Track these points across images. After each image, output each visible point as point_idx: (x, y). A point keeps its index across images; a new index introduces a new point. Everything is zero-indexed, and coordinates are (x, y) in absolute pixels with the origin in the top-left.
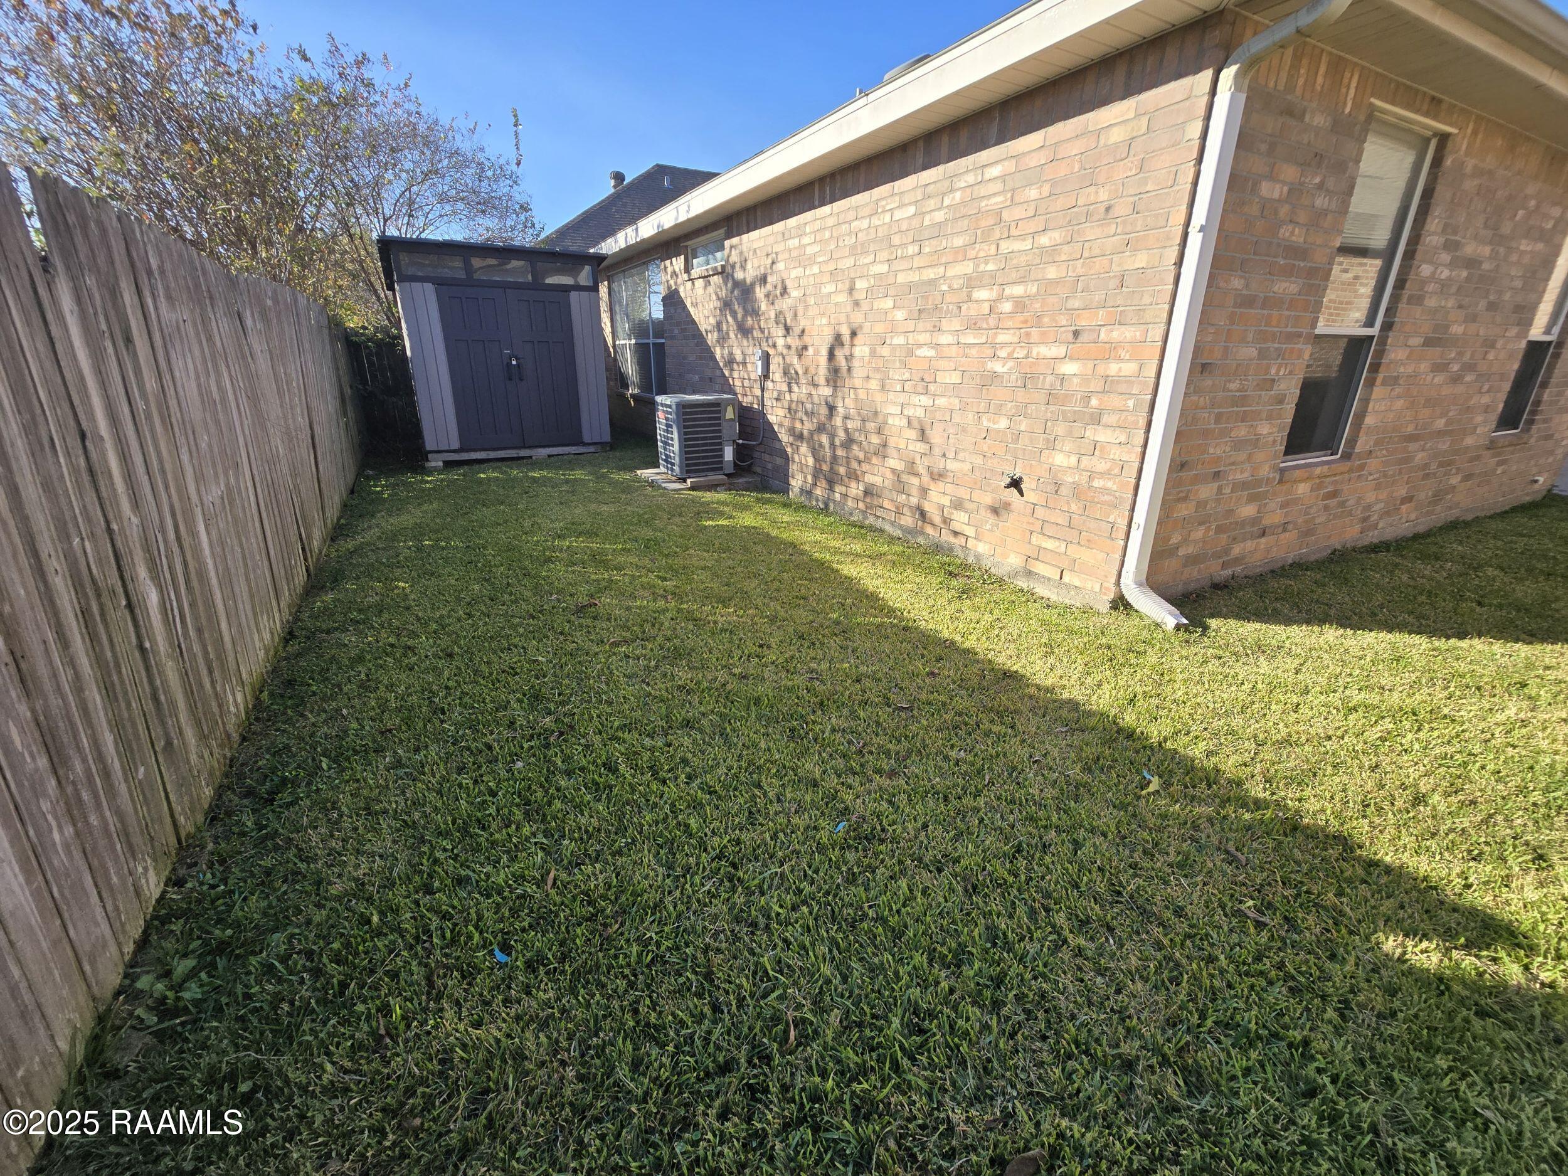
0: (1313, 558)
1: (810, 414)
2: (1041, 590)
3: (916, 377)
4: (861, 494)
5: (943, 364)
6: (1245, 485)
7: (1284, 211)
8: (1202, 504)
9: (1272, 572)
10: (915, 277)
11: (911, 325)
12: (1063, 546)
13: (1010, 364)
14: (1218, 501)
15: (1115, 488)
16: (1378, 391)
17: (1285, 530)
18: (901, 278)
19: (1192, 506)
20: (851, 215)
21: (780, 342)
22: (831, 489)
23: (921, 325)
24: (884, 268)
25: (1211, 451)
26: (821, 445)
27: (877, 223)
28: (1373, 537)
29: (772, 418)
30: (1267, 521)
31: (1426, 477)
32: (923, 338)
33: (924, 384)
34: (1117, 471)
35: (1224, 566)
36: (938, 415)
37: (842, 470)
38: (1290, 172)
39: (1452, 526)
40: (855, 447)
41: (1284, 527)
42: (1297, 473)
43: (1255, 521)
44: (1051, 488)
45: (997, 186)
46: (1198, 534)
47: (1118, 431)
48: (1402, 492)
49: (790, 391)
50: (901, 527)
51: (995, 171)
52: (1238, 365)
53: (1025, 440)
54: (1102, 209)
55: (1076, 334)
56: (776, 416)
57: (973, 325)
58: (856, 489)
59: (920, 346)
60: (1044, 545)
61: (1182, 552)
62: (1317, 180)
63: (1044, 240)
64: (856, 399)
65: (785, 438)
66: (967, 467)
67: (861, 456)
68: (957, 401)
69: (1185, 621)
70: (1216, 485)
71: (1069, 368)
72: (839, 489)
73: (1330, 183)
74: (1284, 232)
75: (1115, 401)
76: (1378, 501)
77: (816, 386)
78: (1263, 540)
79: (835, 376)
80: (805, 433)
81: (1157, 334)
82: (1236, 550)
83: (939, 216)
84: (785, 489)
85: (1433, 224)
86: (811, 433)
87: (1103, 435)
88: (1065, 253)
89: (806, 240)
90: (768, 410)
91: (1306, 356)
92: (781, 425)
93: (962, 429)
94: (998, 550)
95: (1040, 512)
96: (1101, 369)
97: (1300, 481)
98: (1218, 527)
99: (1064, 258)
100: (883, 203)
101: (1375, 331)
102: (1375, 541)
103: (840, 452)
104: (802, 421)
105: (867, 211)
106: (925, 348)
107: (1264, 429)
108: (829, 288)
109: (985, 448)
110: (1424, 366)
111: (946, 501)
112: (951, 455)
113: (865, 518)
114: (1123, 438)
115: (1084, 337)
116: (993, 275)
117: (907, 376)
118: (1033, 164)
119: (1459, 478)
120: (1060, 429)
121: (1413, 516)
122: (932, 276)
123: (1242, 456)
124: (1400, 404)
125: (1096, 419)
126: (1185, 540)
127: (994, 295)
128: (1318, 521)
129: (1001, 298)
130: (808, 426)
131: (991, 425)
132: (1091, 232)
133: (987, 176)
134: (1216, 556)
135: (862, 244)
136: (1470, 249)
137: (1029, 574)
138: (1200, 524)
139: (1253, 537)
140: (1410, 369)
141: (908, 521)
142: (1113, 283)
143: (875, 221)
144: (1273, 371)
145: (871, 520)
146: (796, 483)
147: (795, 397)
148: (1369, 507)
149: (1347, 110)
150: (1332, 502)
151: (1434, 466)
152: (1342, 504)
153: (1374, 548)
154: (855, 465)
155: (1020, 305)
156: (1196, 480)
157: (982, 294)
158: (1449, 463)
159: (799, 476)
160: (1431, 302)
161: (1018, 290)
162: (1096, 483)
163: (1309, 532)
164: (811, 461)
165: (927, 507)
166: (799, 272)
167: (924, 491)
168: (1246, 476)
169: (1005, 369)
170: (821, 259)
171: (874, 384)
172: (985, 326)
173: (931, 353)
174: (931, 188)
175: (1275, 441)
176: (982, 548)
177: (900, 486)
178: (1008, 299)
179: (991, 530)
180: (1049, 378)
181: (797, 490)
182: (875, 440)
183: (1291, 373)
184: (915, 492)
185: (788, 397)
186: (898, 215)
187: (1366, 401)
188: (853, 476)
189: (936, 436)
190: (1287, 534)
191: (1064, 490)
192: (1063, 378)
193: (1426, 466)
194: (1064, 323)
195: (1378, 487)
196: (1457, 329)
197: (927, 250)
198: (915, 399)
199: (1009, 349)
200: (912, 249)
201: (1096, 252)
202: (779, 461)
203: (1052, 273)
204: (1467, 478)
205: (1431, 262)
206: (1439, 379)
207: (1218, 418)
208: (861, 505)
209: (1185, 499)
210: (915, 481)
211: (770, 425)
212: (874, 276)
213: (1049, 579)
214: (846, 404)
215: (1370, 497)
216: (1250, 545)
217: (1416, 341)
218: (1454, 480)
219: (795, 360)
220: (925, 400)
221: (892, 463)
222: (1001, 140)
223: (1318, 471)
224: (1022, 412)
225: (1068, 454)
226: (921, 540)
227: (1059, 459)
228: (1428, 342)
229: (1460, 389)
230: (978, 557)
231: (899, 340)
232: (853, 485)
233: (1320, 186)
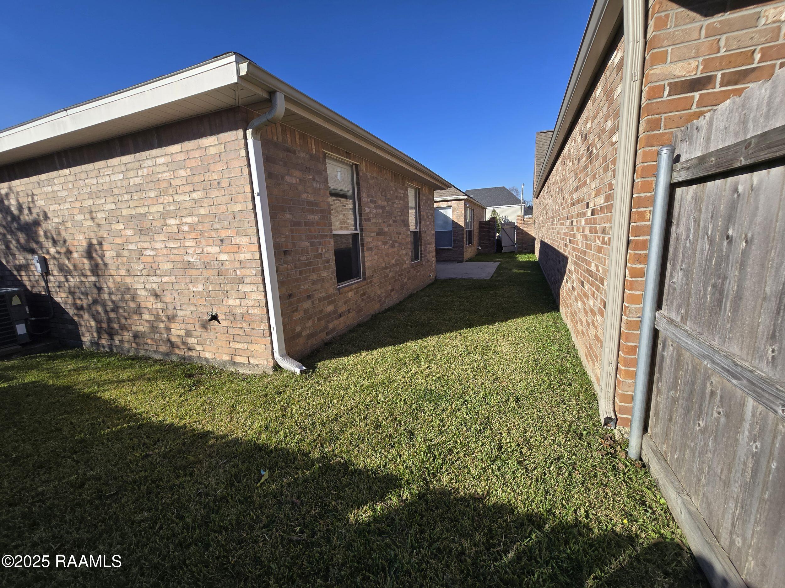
0: (365, 320)
1: (86, 294)
2: (242, 371)
3: (148, 266)
4: (131, 338)
5: (160, 259)
6: (324, 298)
7: (300, 188)
8: (306, 311)
9: (350, 330)
10: (132, 212)
11: (137, 238)
12: (246, 345)
13: (195, 257)
14: (314, 308)
15: (259, 312)
16: (366, 254)
17: (349, 313)
18: (124, 212)
19: (302, 313)
20: (84, 176)
21: (52, 250)
22: (112, 339)
23: (143, 238)
24: (113, 206)
25: (303, 287)
26: (98, 313)
27: (102, 181)
28: (385, 307)
29: (59, 300)
30: (340, 311)
31: (396, 281)
32: (146, 245)
33: (153, 270)
34: (257, 304)
35: (327, 334)
36: (166, 287)
37: (116, 326)
38: (298, 173)
39: (411, 296)
40: (121, 311)
41: (349, 311)
42: (345, 289)
43: (335, 312)
44: (232, 317)
45: (165, 168)
46: (310, 323)
47: (252, 286)
48: (389, 288)
49: (67, 281)
50: (161, 353)
51: (161, 160)
52: (302, 250)
53: (213, 294)
54: (216, 183)
55: (222, 241)
56: (60, 297)
57: (171, 237)
58: (127, 336)
59: (146, 249)
60: (237, 347)
61: (304, 334)
62: (311, 177)
63: (195, 196)
64: (114, 282)
65: (71, 311)
66: (189, 313)
67: (126, 314)
68: (174, 278)
69: (305, 368)
70: (310, 301)
71: (223, 257)
72: (116, 338)
73: (317, 178)
74: (304, 196)
75: (246, 272)
76: (382, 293)
77: (85, 276)
78: (341, 319)
79: (95, 270)
80: (85, 306)
81: (254, 239)
82: (331, 326)
83: (138, 180)
84: (80, 344)
85: (364, 194)
86: (89, 306)
87: (247, 288)
88: (206, 202)
89: (56, 188)
90: (54, 295)
91: (332, 243)
92: (66, 303)
93: (180, 293)
94: (217, 355)
95: (231, 331)
96: (237, 257)
97: (349, 292)
98: (318, 318)
99: (206, 204)
100: (103, 171)
101: (358, 232)
102: (387, 308)
103: (112, 315)
104: (80, 298)
105: (94, 174)
106: (148, 251)
107: (325, 274)
108: (80, 217)
109: (195, 302)
110: (380, 243)
111: (182, 333)
112: (179, 308)
113: (138, 352)
114: (255, 289)
115: (226, 242)
116: (175, 212)
117: (142, 266)
118: (179, 159)
119: (407, 279)
120: (227, 287)
121: (397, 296)
122: (142, 212)
123: (318, 286)
124: (376, 257)
125: (241, 280)
126: (304, 328)
127: (177, 221)
128: (362, 306)
129: (182, 224)
130: (85, 302)
131: (194, 289)
132: (215, 193)
133: (158, 163)
134: (322, 331)
135: (95, 192)
136: (380, 203)
137: (234, 363)
138: (309, 319)
139: (336, 319)
140: (375, 244)
141: (163, 349)
142: (231, 217)
143: (100, 180)
144: (320, 250)
145: (142, 353)
146: (86, 339)
147: (72, 284)
148: (379, 296)
149: (314, 152)
150: (365, 297)
151: (397, 277)
152: (369, 297)
153: (386, 311)
154: (123, 321)
155: (193, 226)
156: (299, 301)
157: (172, 222)
158: (402, 275)
159: (87, 334)
160: (374, 221)
161: (189, 220)
162: (251, 312)
163: (360, 311)
164: (93, 324)
165: (173, 339)
166: (56, 207)
167: (168, 329)
168: (323, 294)
169: (193, 260)
170: (70, 200)
171: (123, 273)
172: (178, 238)
173: (152, 253)
174: (129, 165)
175: (331, 278)
176: (208, 355)
177: (154, 329)
178: (186, 224)
179: (210, 345)
180: (216, 263)
181: (88, 343)
182: (132, 305)
183: (328, 250)
184: (163, 331)
185: (67, 285)
186: (113, 178)
187: (363, 257)
188: (123, 328)
189: (168, 299)
190: (351, 314)
191: (238, 318)
192: (222, 262)
193: (394, 277)
194: (215, 236)
195: (380, 288)
196: (386, 229)
197: (136, 198)
198: (150, 279)
199: (193, 249)
200: (127, 197)
201: (219, 202)
202: (70, 327)
203: (202, 211)
204: (409, 279)
205: (368, 207)
206: (387, 247)
207: (301, 273)
208: (134, 345)
209: (297, 310)
210: (162, 325)
211: (58, 304)
212: (108, 211)
213: (244, 364)
214: (109, 285)
215: (379, 292)
216: (336, 322)
217: (373, 234)
218: (406, 280)
219: (67, 262)
220: (156, 279)
221: (146, 317)
222: (160, 146)
223: (354, 286)
224: (207, 280)
225: (235, 299)
226: (174, 358)
227: (231, 302)
228: (378, 234)
229: (395, 249)
230: (207, 360)
231: (132, 247)
232: (126, 333)
233: (313, 179)
